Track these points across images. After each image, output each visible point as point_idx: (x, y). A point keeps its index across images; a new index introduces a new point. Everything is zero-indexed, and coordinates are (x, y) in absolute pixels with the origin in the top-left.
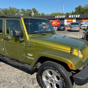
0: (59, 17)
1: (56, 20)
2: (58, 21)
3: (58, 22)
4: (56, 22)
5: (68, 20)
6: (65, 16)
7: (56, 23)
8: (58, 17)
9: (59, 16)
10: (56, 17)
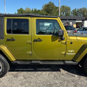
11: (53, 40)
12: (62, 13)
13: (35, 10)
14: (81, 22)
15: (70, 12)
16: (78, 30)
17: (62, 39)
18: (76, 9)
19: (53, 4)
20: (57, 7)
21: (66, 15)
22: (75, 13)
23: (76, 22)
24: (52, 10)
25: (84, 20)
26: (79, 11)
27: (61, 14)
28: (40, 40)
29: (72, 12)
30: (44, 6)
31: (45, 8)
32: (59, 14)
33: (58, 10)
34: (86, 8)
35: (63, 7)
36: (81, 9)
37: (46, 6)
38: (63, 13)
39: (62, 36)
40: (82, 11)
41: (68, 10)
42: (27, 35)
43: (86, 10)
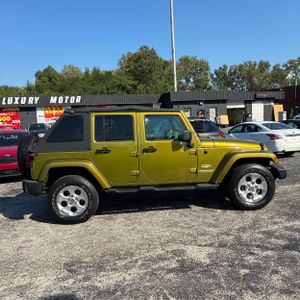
0: (17, 102)
1: (6, 112)
2: (13, 114)
3: (13, 118)
4: (9, 119)
5: (47, 112)
6: (37, 99)
7: (6, 122)
8: (14, 100)
9: (17, 99)
10: (4, 103)
11: (175, 147)
12: (184, 81)
13: (96, 72)
14: (243, 106)
15: (209, 77)
16: (229, 132)
17: (190, 146)
18: (225, 67)
19: (153, 52)
20: (166, 63)
21: (197, 87)
22: (225, 78)
23: (228, 107)
24: (151, 71)
25: (250, 102)
26: (235, 72)
27: (179, 83)
28: (152, 150)
29: (215, 76)
30: (123, 58)
31: (127, 67)
32: (173, 84)
33: (171, 71)
34: (255, 65)
35: (185, 61)
36: (241, 66)
37: (129, 60)
38: (188, 81)
39: (189, 141)
40: (244, 73)
41: (201, 69)
42: (130, 142)
43: (257, 67)
